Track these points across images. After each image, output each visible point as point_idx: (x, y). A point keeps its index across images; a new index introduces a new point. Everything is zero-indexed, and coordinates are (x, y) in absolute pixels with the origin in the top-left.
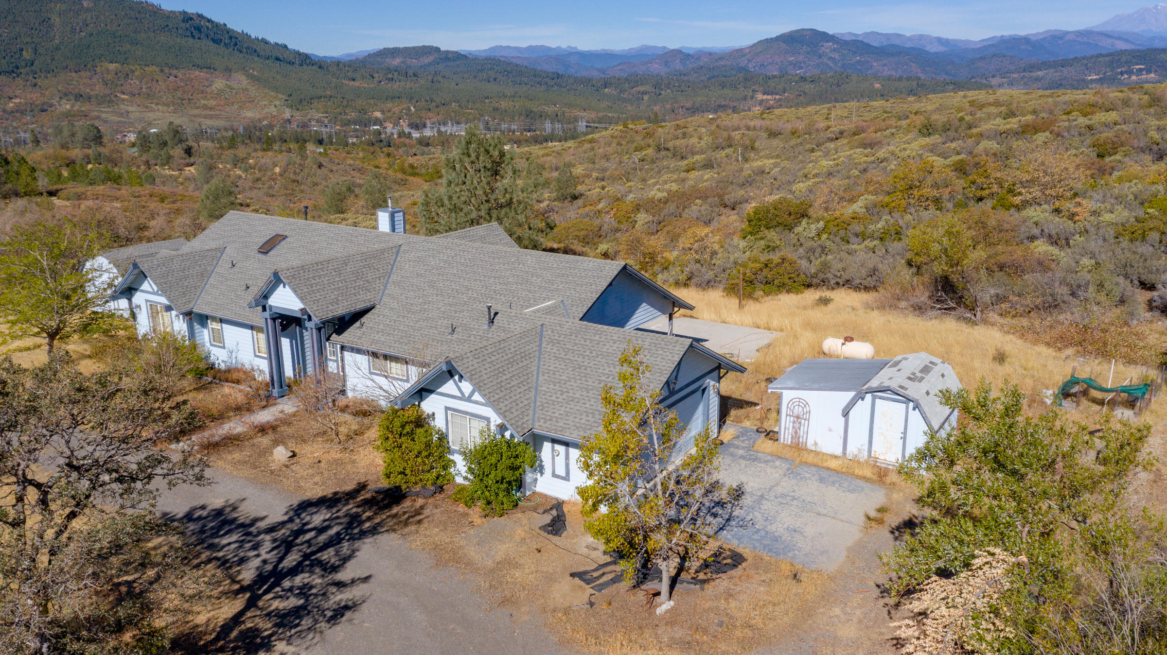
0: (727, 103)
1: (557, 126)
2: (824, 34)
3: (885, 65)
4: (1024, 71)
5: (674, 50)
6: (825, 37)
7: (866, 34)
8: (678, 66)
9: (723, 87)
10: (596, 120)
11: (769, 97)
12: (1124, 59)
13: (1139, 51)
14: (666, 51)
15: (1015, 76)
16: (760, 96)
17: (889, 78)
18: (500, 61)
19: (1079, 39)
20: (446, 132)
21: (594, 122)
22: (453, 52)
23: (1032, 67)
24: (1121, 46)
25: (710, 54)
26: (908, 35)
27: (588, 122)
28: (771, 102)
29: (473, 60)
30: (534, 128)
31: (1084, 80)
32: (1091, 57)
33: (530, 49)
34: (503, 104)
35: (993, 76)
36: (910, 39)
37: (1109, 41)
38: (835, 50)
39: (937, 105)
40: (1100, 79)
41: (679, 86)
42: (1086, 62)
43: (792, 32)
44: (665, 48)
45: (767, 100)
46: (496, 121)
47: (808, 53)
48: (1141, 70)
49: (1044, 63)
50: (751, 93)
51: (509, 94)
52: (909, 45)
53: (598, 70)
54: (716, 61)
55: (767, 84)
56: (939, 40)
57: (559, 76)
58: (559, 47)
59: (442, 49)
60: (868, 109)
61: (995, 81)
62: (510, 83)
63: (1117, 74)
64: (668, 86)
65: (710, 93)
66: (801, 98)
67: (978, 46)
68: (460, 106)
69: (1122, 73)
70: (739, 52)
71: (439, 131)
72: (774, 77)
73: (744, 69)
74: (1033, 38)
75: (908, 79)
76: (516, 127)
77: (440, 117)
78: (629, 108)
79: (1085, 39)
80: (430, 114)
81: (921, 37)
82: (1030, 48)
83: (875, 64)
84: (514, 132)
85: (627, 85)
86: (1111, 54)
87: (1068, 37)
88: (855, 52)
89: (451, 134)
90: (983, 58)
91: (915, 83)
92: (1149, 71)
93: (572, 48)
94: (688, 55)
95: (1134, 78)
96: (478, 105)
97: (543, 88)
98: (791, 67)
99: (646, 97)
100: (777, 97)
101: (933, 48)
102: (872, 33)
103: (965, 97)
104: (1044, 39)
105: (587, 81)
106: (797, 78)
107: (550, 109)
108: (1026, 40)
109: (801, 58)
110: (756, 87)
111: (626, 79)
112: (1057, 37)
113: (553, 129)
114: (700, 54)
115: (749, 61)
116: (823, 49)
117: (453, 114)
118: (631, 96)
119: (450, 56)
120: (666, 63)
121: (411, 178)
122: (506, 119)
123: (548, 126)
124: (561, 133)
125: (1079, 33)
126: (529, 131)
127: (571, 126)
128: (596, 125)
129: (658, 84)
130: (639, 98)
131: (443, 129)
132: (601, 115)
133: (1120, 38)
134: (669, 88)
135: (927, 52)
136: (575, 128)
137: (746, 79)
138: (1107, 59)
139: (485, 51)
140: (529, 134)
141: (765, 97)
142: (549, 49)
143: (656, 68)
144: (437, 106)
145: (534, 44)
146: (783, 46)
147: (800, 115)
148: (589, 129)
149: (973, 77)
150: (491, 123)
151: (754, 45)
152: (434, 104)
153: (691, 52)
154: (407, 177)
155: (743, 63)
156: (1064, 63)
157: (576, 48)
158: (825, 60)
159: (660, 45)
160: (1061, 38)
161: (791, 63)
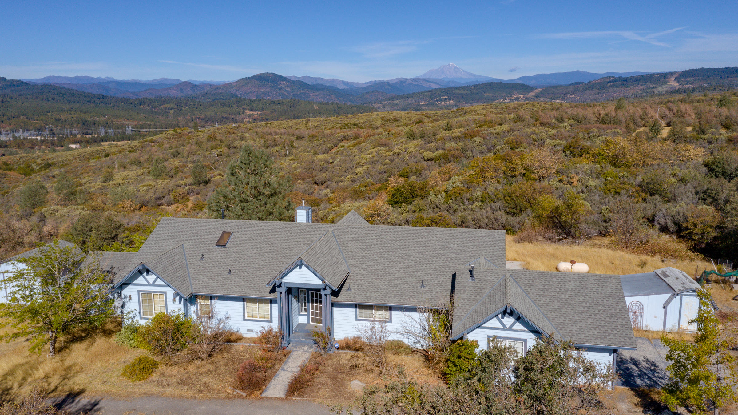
0: (228, 115)
1: (109, 130)
2: (280, 77)
3: (317, 95)
4: (390, 100)
5: (185, 82)
6: (281, 78)
7: (304, 77)
8: (190, 92)
9: (223, 106)
10: (139, 126)
11: (254, 113)
12: (437, 93)
13: (444, 89)
14: (179, 82)
15: (386, 103)
16: (248, 112)
17: (322, 103)
18: (55, 86)
19: (413, 83)
20: (20, 137)
21: (137, 128)
22: (16, 81)
23: (393, 98)
24: (434, 86)
25: (210, 85)
26: (326, 79)
27: (132, 128)
28: (256, 116)
29: (33, 86)
30: (90, 132)
31: (419, 105)
32: (421, 93)
33: (76, 78)
34: (63, 116)
35: (375, 103)
36: (328, 81)
37: (428, 84)
38: (288, 86)
39: (364, 120)
40: (427, 104)
41: (194, 105)
42: (419, 95)
43: (260, 74)
44: (178, 80)
45: (253, 115)
46: (59, 128)
47: (272, 87)
48: (446, 99)
49: (399, 96)
50: (242, 110)
51: (66, 109)
52: (328, 84)
53: (132, 93)
54: (215, 90)
55: (252, 105)
56: (343, 82)
57: (103, 97)
58: (100, 77)
59: (8, 78)
60: (328, 121)
61: (376, 106)
62: (66, 101)
63: (435, 101)
64: (186, 105)
65: (216, 109)
66: (274, 114)
67: (364, 86)
68: (27, 118)
69: (437, 101)
70: (229, 85)
71: (14, 137)
72: (255, 100)
73: (235, 95)
74: (391, 82)
75: (332, 104)
76: (77, 132)
77: (12, 127)
78: (161, 118)
79: (416, 83)
80: (3, 125)
81: (333, 80)
82: (390, 88)
83: (311, 95)
84: (75, 135)
85: (156, 104)
86: (431, 91)
87: (408, 82)
88: (299, 88)
89: (24, 139)
90: (367, 93)
91: (336, 106)
92: (450, 100)
93: (110, 78)
94: (196, 85)
95: (443, 103)
96: (42, 117)
97: (92, 105)
98: (263, 95)
99: (172, 112)
100: (259, 113)
101: (341, 87)
102: (307, 77)
103: (378, 115)
104: (397, 82)
105: (126, 101)
106: (269, 102)
107: (102, 119)
108: (387, 83)
109: (268, 90)
110: (245, 107)
111: (155, 100)
112: (402, 82)
113: (106, 133)
114: (203, 85)
115: (237, 90)
116: (281, 85)
117: (22, 124)
118: (160, 111)
119: (14, 83)
120: (181, 90)
121: (9, 172)
122: (66, 126)
123: (102, 131)
124: (113, 135)
125: (413, 80)
126: (87, 134)
127: (120, 131)
128: (139, 130)
129: (179, 104)
130: (166, 112)
131: (17, 135)
132: (141, 123)
133: (433, 82)
134: (187, 106)
135: (338, 89)
136: (123, 132)
137: (238, 102)
138: (429, 93)
139: (41, 79)
140: (87, 136)
141: (251, 113)
142: (92, 78)
143: (174, 93)
144: (9, 119)
145: (79, 75)
146: (257, 82)
147: (290, 125)
148: (134, 132)
149: (364, 103)
150: (55, 129)
151: (239, 81)
152: (6, 117)
153: (197, 84)
154: (5, 172)
155: (233, 92)
156: (408, 96)
157: (113, 78)
158: (283, 92)
159: (175, 78)
160: (405, 82)
161: (263, 92)
